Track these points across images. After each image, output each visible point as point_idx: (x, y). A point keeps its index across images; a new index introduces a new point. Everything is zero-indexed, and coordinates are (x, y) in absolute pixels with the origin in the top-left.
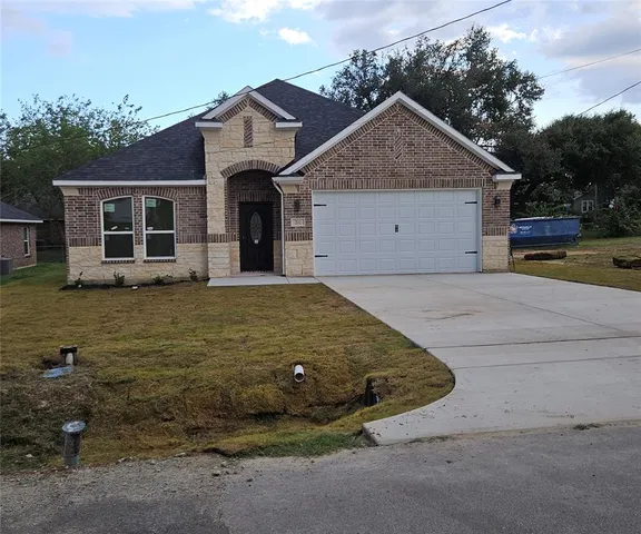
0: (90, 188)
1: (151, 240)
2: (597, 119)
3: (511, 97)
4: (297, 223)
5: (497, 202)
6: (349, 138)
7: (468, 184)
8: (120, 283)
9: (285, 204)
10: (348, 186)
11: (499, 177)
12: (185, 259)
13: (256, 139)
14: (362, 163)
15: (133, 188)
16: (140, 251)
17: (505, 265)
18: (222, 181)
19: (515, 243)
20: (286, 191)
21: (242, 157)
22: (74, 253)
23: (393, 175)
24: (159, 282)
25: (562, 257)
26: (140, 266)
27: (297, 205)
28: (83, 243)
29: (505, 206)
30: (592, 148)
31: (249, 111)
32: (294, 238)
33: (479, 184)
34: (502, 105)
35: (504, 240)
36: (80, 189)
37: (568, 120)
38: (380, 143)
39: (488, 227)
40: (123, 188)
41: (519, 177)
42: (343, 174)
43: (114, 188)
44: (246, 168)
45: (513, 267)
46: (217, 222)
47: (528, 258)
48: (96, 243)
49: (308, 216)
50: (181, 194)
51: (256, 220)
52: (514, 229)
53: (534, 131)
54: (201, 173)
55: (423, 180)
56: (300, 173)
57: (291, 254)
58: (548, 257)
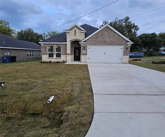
0: (46, 44)
1: (57, 54)
2: (149, 34)
3: (133, 30)
4: (84, 52)
5: (127, 48)
6: (96, 34)
7: (121, 45)
8: (50, 62)
9: (82, 48)
10: (95, 44)
11: (128, 43)
12: (63, 58)
13: (77, 34)
14: (98, 39)
15: (53, 44)
16: (55, 56)
17: (128, 62)
18: (70, 43)
19: (130, 57)
20: (82, 45)
21: (74, 38)
22: (43, 56)
23: (105, 42)
24: (58, 62)
25: (140, 60)
26: (54, 59)
27: (84, 48)
28: (45, 54)
29: (129, 49)
30: (148, 40)
31: (75, 28)
32: (83, 55)
33: (123, 44)
34: (131, 31)
35: (128, 57)
36: (44, 44)
37: (144, 34)
38: (102, 36)
39: (125, 54)
40: (52, 44)
41: (133, 43)
42: (94, 42)
43: (50, 44)
44: (75, 40)
45: (130, 62)
46: (69, 51)
47: (133, 60)
48: (47, 54)
49: (86, 50)
50: (62, 45)
51: (77, 51)
52: (131, 54)
53: (137, 36)
54: (66, 41)
55: (111, 44)
56: (85, 41)
57: (82, 57)
58: (137, 60)
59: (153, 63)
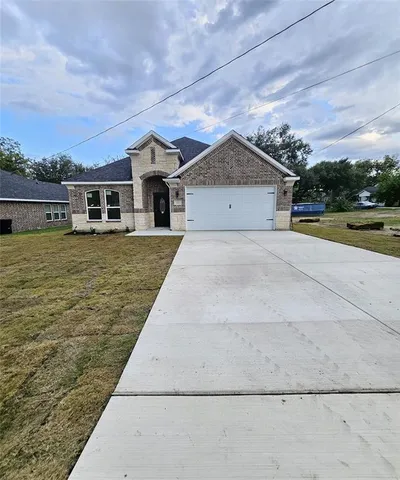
0: (79, 186)
1: (110, 211)
4: (177, 203)
5: (285, 192)
6: (205, 158)
7: (269, 183)
8: (93, 232)
9: (172, 193)
10: (205, 184)
11: (287, 179)
12: (125, 220)
13: (157, 159)
14: (212, 171)
15: (99, 186)
16: (105, 216)
17: (288, 227)
18: (140, 182)
19: (294, 214)
20: (171, 187)
21: (151, 169)
22: (75, 217)
23: (228, 178)
24: (112, 232)
25: (318, 221)
26: (104, 224)
27: (177, 194)
28: (78, 212)
29: (290, 196)
31: (153, 144)
32: (175, 211)
33: (275, 182)
35: (288, 213)
36: (75, 186)
38: (222, 161)
39: (280, 206)
40: (94, 185)
41: (298, 178)
42: (201, 177)
43: (90, 186)
44: (152, 174)
45: (292, 228)
46: (138, 204)
47: (301, 221)
48: (84, 212)
49: (183, 200)
50: (122, 188)
51: (162, 201)
52: (296, 208)
54: (131, 178)
55: (245, 181)
56: (179, 177)
57: (174, 217)
58: (312, 221)
59: (350, 227)
